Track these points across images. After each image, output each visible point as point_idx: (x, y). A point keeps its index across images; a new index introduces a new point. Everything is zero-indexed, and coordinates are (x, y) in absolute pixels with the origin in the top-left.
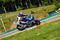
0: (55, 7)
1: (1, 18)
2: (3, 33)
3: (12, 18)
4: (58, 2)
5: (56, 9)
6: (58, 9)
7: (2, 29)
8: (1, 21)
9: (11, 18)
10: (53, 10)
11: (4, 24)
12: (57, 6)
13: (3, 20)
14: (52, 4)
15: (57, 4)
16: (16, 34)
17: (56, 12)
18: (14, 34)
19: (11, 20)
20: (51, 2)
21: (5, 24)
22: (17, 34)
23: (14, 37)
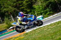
0: (6, 25)
4: (9, 21)
5: (7, 28)
6: (10, 27)
10: (5, 29)
12: (8, 25)
14: (3, 23)
15: (8, 23)
17: (7, 31)
20: (2, 21)
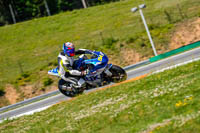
1: (140, 11)
2: (145, 60)
3: (178, 11)
7: (143, 45)
8: (141, 21)
9: (175, 12)
11: (151, 28)
13: (148, 16)
16: (189, 64)
18: (186, 63)
19: (174, 18)
21: (153, 31)
22: (195, 63)
23: (186, 72)
